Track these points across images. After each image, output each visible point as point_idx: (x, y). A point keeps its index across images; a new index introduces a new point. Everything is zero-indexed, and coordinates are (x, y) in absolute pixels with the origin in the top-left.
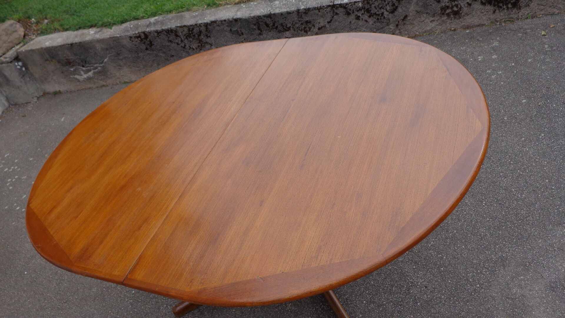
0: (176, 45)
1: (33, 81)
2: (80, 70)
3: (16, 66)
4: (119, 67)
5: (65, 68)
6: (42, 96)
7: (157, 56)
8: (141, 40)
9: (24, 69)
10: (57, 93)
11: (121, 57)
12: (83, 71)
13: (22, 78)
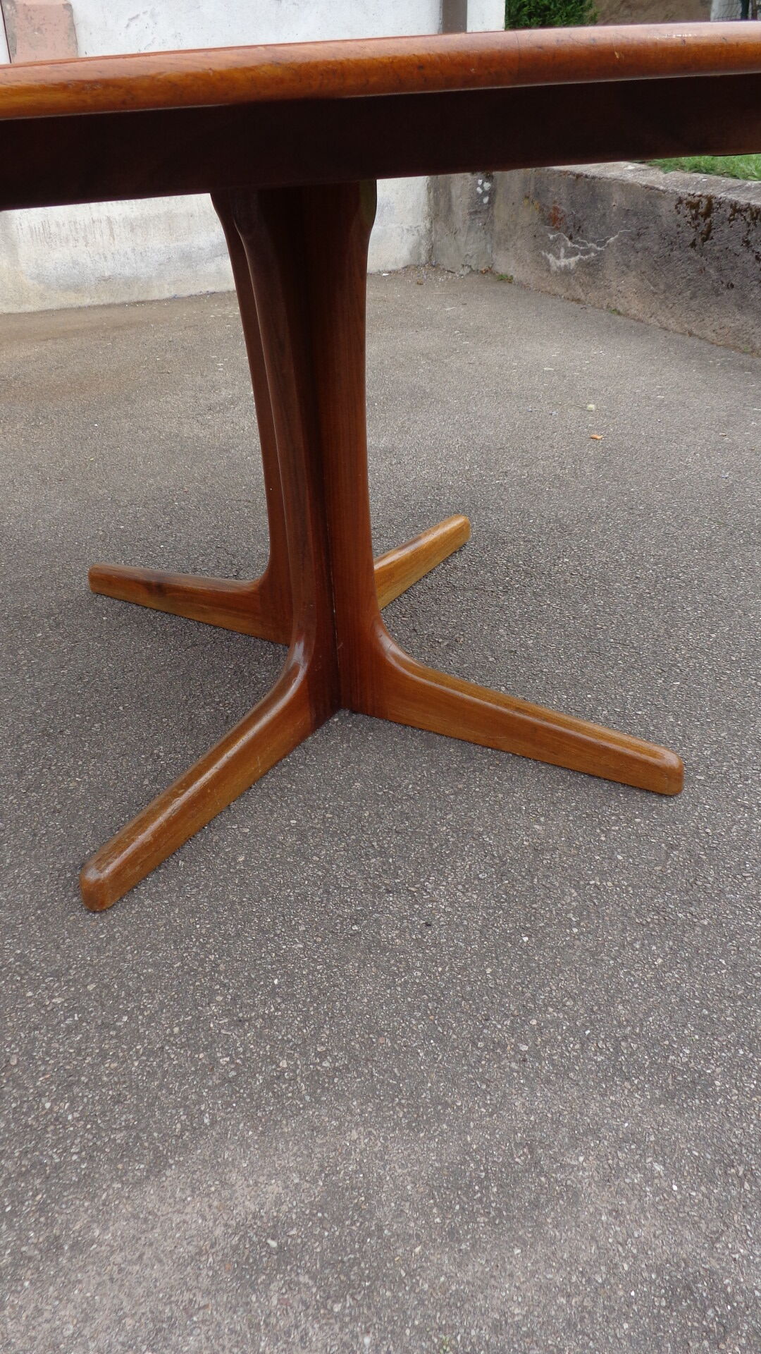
0: (753, 258)
1: (485, 233)
2: (563, 243)
3: (478, 186)
4: (625, 268)
5: (543, 229)
6: (482, 272)
7: (702, 271)
8: (695, 218)
9: (486, 200)
10: (506, 279)
11: (639, 246)
12: (566, 248)
13: (471, 214)
